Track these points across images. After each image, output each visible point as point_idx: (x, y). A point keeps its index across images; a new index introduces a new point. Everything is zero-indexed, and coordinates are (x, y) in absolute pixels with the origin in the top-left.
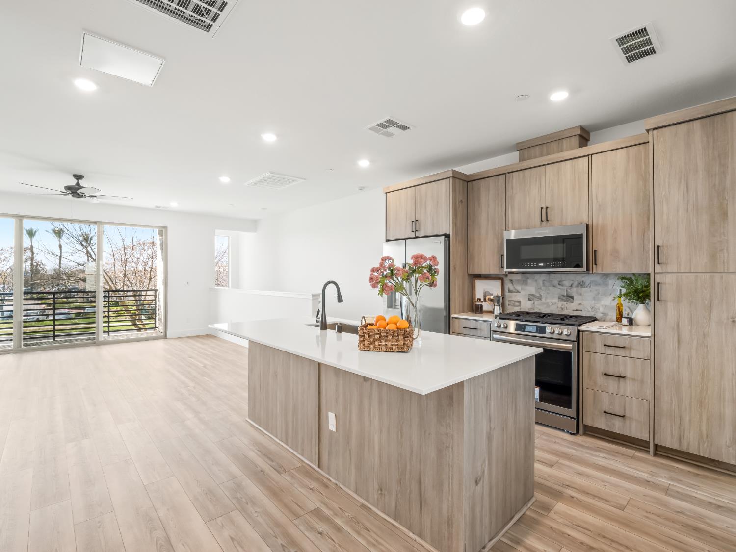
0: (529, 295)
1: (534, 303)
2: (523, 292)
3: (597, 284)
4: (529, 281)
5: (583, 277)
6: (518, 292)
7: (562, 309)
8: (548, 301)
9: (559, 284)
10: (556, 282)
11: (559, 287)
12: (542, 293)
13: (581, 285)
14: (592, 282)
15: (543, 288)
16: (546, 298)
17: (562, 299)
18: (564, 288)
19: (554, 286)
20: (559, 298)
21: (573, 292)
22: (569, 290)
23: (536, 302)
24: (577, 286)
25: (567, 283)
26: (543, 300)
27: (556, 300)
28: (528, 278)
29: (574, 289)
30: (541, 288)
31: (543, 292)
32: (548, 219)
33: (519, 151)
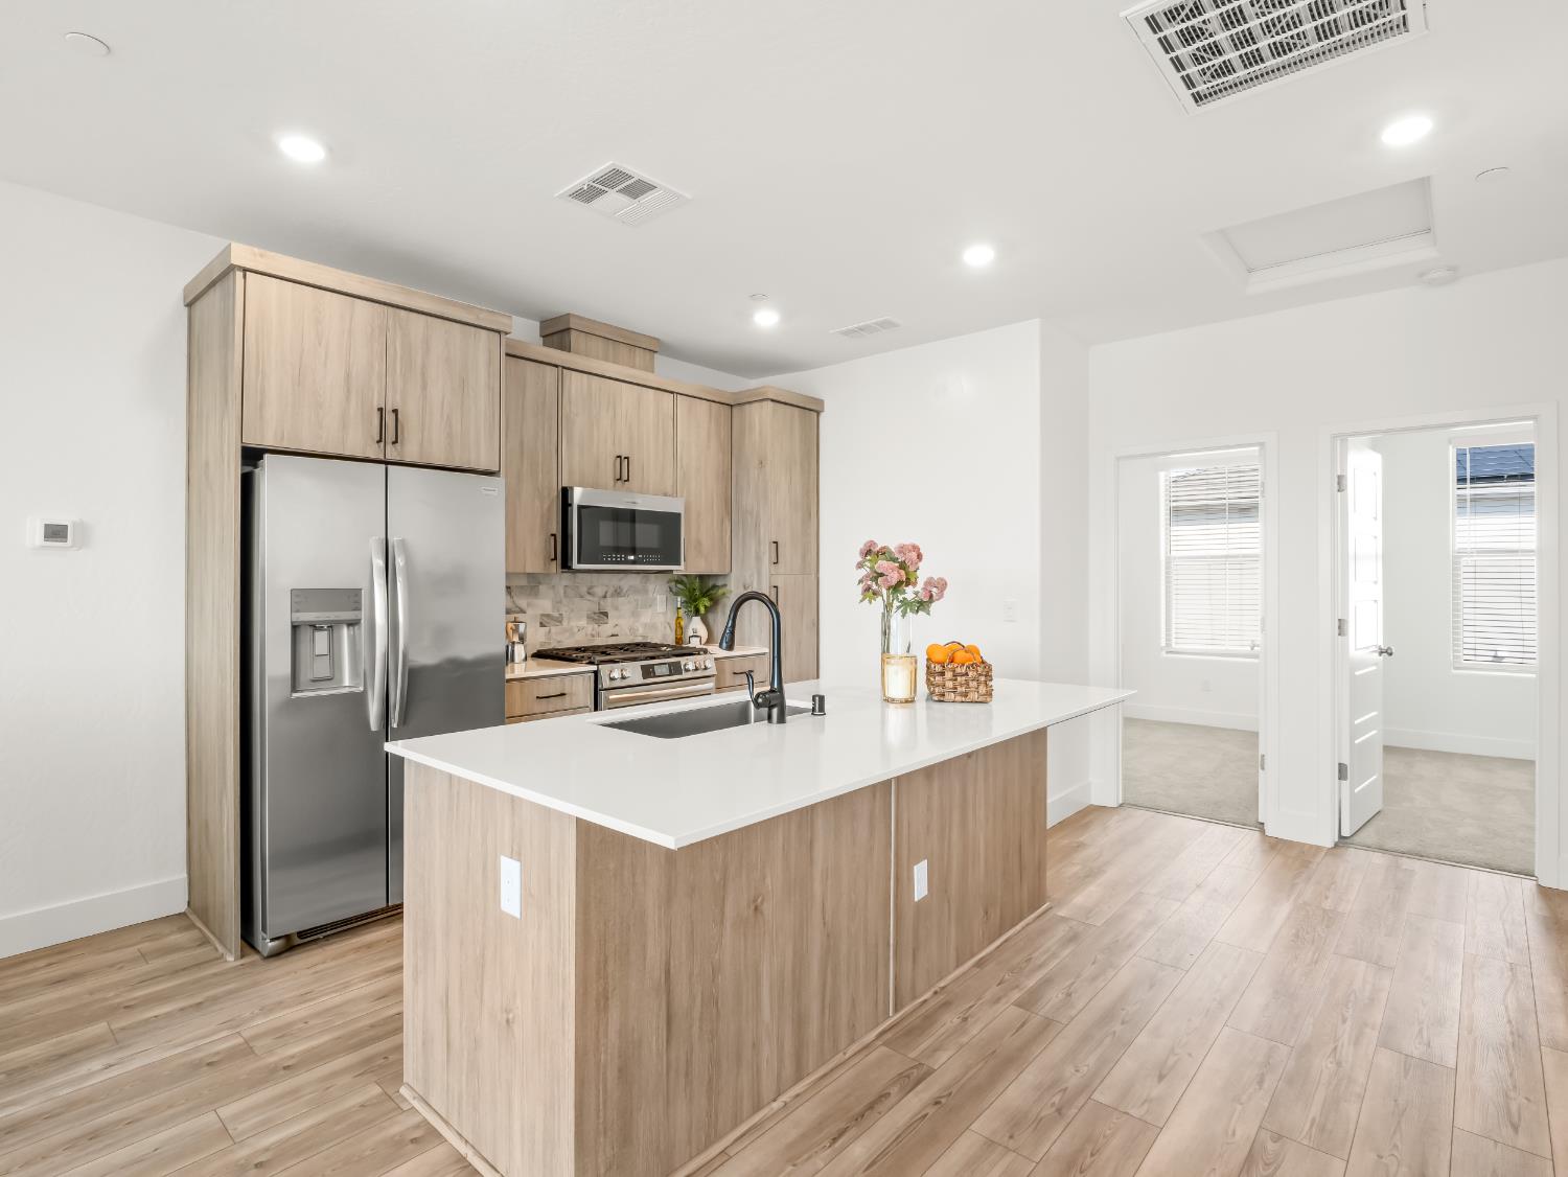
0: (542, 615)
1: (550, 632)
2: (530, 612)
3: (636, 591)
4: (542, 588)
5: (620, 580)
6: (522, 611)
7: (593, 636)
8: (573, 624)
9: (589, 593)
10: (584, 589)
11: (589, 597)
12: (564, 610)
13: (618, 593)
14: (631, 586)
15: (565, 601)
16: (569, 619)
17: (594, 619)
18: (596, 599)
19: (582, 597)
20: (588, 618)
21: (607, 605)
22: (602, 603)
23: (554, 629)
24: (612, 596)
25: (599, 591)
26: (565, 623)
27: (583, 622)
28: (540, 583)
29: (609, 600)
30: (561, 602)
31: (566, 608)
32: (622, 478)
33: (568, 329)
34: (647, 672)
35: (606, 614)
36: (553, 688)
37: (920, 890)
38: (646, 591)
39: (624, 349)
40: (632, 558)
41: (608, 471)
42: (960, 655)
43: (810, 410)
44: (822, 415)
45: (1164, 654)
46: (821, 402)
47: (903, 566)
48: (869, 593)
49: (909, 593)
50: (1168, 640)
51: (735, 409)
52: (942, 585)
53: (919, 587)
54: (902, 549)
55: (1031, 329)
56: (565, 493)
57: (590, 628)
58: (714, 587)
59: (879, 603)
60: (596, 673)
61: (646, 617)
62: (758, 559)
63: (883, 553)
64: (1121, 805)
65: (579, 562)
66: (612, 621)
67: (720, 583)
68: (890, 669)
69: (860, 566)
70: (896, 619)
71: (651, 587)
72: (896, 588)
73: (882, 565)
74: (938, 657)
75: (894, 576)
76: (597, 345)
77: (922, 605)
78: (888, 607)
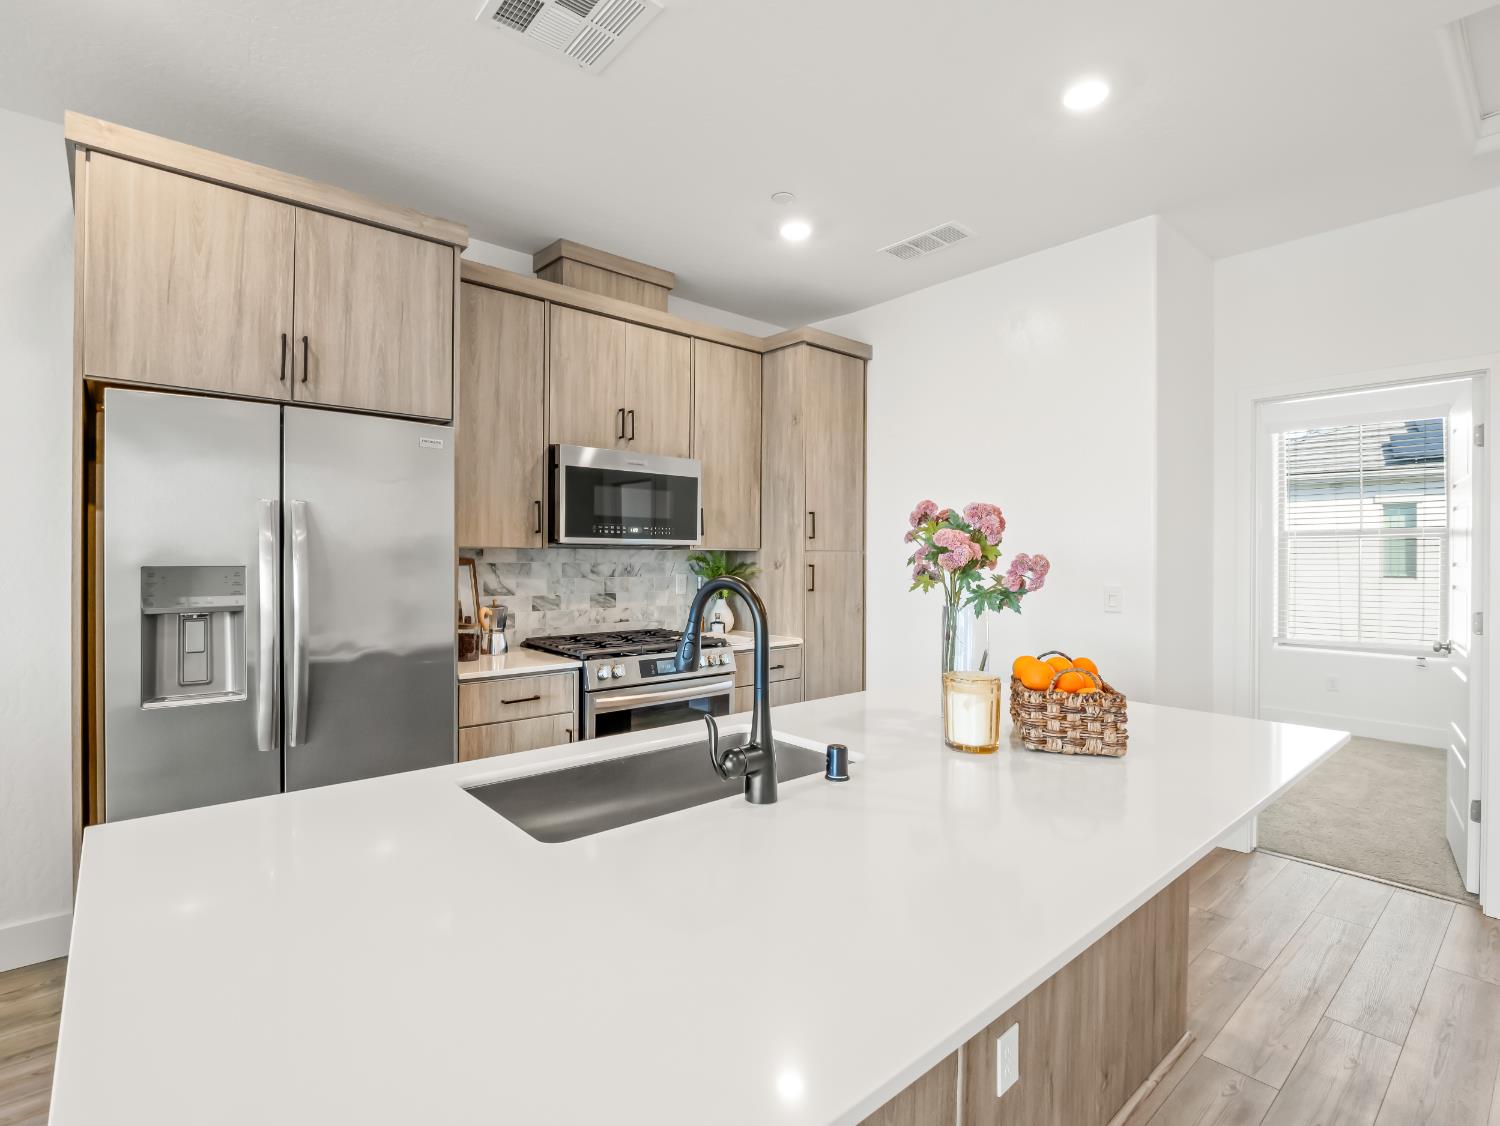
0: (535, 597)
1: (544, 616)
2: (520, 593)
3: (651, 570)
4: (535, 566)
5: (631, 556)
6: (510, 593)
7: (598, 622)
8: (574, 607)
9: (592, 572)
10: (586, 568)
11: (591, 576)
12: (561, 592)
13: (628, 571)
14: (643, 564)
15: (562, 581)
16: (569, 602)
17: (598, 602)
18: (602, 579)
19: (584, 576)
20: (591, 600)
21: (615, 586)
22: (609, 583)
23: (549, 614)
24: (621, 575)
25: (605, 569)
26: (563, 606)
27: (586, 605)
28: (532, 560)
29: (617, 579)
30: (558, 582)
31: (564, 590)
32: (626, 434)
33: (560, 258)
34: (647, 669)
35: (613, 596)
36: (524, 690)
38: (662, 570)
39: (629, 285)
40: (635, 530)
41: (609, 426)
42: (1069, 680)
43: (856, 357)
44: (870, 364)
45: (1276, 644)
46: (869, 348)
47: (976, 537)
48: (924, 576)
49: (987, 578)
50: (1282, 630)
51: (766, 357)
52: (1040, 567)
53: (1003, 567)
54: (976, 511)
55: (1145, 229)
56: (552, 451)
57: (595, 612)
58: (742, 565)
59: (938, 592)
60: (581, 671)
61: (662, 600)
62: (792, 532)
63: (948, 518)
64: (1255, 850)
65: (568, 534)
66: (620, 604)
67: (749, 561)
68: (957, 700)
69: (911, 537)
70: (965, 616)
71: (668, 565)
72: (967, 570)
73: (945, 535)
74: (1034, 678)
75: (964, 553)
76: (595, 276)
77: (1006, 597)
78: (953, 597)
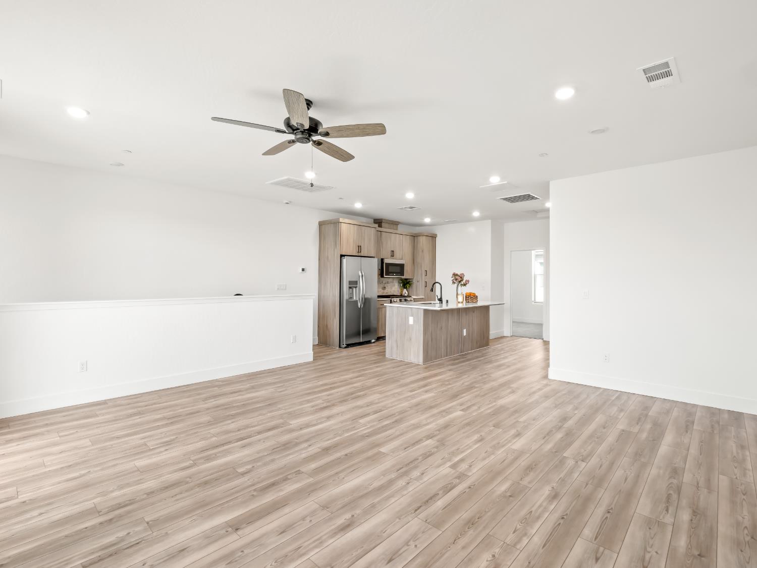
7: (383, 293)
13: (388, 283)
21: (386, 285)
25: (384, 282)
32: (392, 256)
33: (381, 222)
34: (400, 300)
35: (385, 288)
37: (465, 334)
39: (392, 225)
40: (393, 274)
41: (389, 254)
42: (472, 294)
43: (433, 237)
44: (437, 238)
45: (533, 303)
46: (436, 235)
47: (461, 277)
48: (454, 283)
49: (462, 283)
51: (415, 237)
52: (468, 281)
53: (464, 281)
54: (461, 274)
56: (382, 260)
58: (409, 281)
59: (456, 285)
60: (391, 300)
61: (393, 289)
62: (421, 274)
63: (457, 275)
64: (511, 336)
65: (385, 275)
66: (386, 289)
67: (411, 280)
68: (459, 297)
69: (452, 277)
70: (459, 287)
71: (394, 281)
72: (460, 282)
73: (457, 277)
74: (468, 294)
75: (460, 279)
76: (387, 225)
77: (465, 285)
78: (458, 286)
